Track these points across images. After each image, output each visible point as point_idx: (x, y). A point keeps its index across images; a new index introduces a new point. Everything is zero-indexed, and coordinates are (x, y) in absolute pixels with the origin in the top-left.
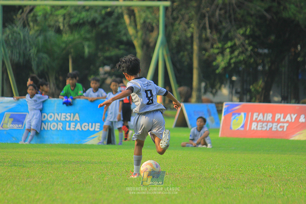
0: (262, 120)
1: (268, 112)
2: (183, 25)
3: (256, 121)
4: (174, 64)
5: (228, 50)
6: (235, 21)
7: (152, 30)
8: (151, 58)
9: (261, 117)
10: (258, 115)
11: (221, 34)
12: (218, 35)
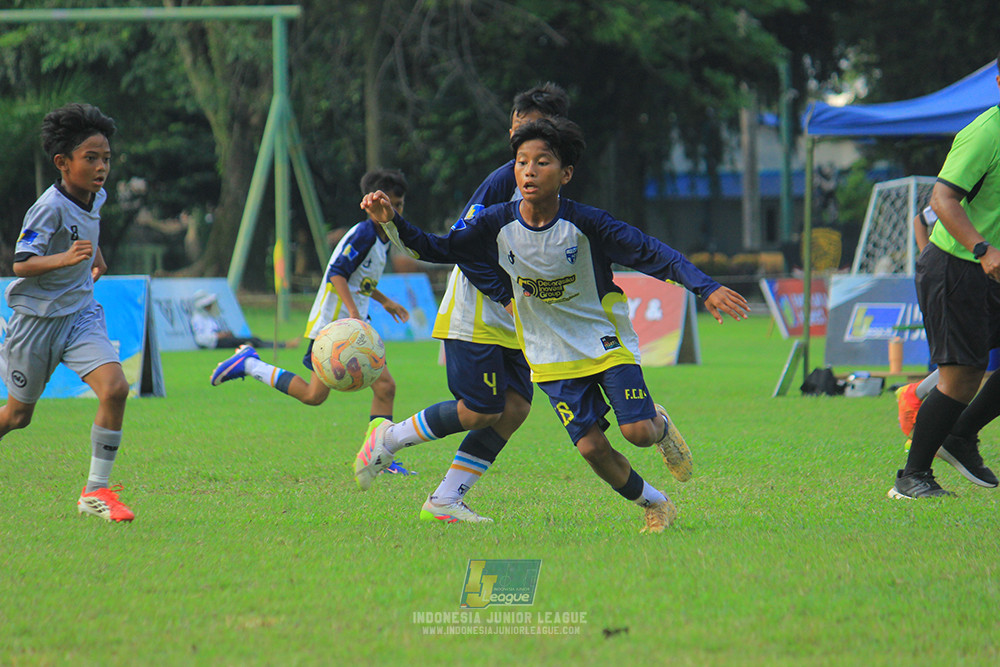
2: (336, 67)
4: (315, 170)
5: (458, 130)
6: (472, 51)
7: (255, 82)
8: (254, 157)
11: (435, 87)
12: (429, 90)
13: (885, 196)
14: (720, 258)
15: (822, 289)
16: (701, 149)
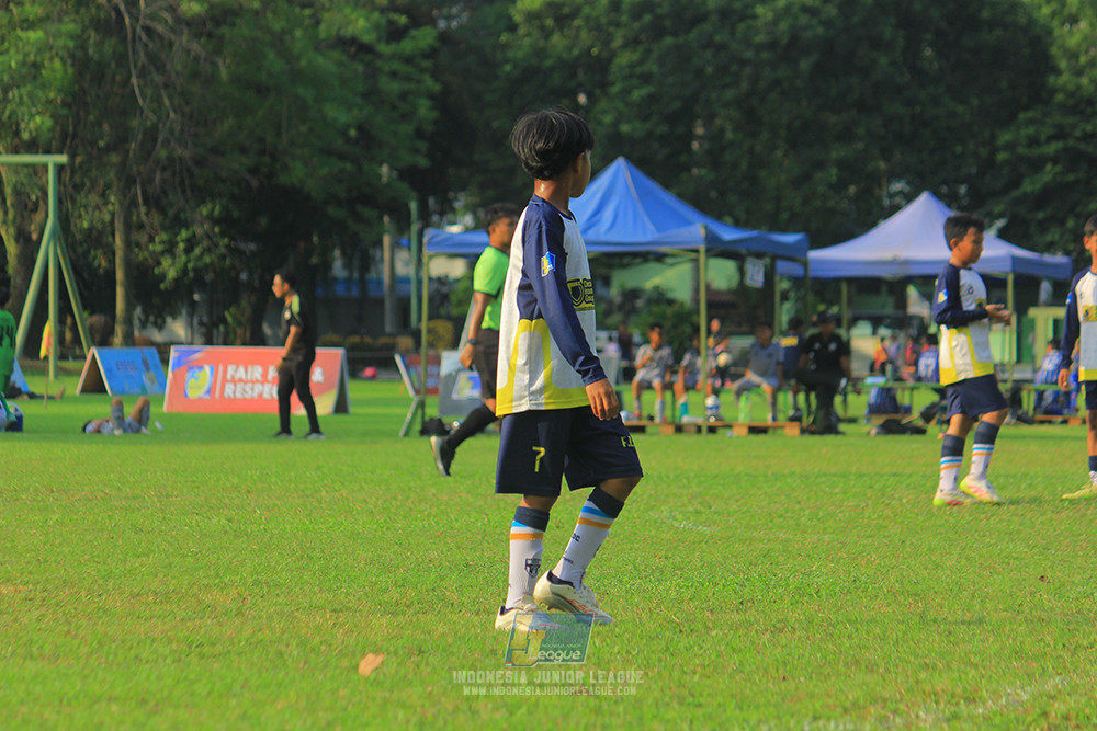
0: (244, 377)
1: (253, 363)
2: (94, 199)
3: (233, 381)
4: (77, 272)
5: (182, 246)
6: (192, 190)
7: (35, 210)
8: (34, 262)
9: (241, 373)
10: (236, 371)
11: (165, 215)
12: (161, 218)
14: (368, 340)
15: (437, 361)
16: (356, 262)
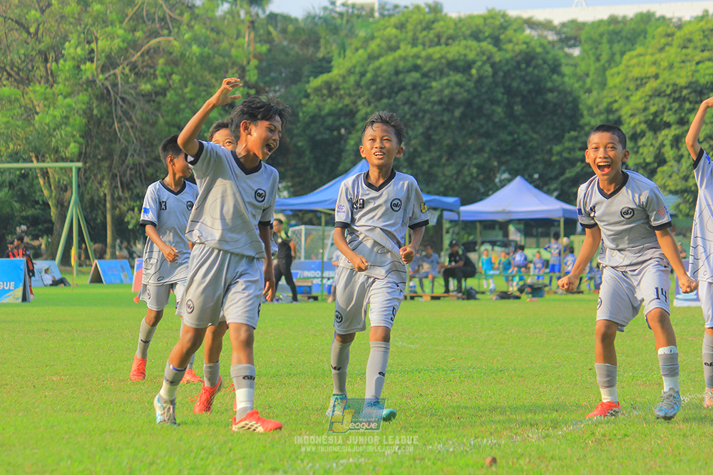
2: (95, 185)
4: (88, 223)
6: (145, 180)
7: (66, 190)
8: (65, 217)
13: (294, 232)
